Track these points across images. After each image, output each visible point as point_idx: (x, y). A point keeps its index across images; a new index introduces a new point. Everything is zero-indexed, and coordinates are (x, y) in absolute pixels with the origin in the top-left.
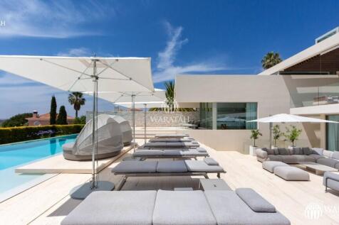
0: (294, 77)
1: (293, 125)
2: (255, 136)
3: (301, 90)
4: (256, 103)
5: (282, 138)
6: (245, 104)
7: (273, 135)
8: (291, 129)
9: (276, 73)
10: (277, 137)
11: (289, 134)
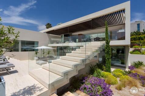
0: (50, 35)
1: (49, 49)
2: (36, 53)
3: (52, 39)
4: (38, 42)
5: (45, 54)
6: (34, 42)
7: (42, 53)
8: (48, 51)
9: (45, 32)
10: (44, 53)
11: (48, 52)
